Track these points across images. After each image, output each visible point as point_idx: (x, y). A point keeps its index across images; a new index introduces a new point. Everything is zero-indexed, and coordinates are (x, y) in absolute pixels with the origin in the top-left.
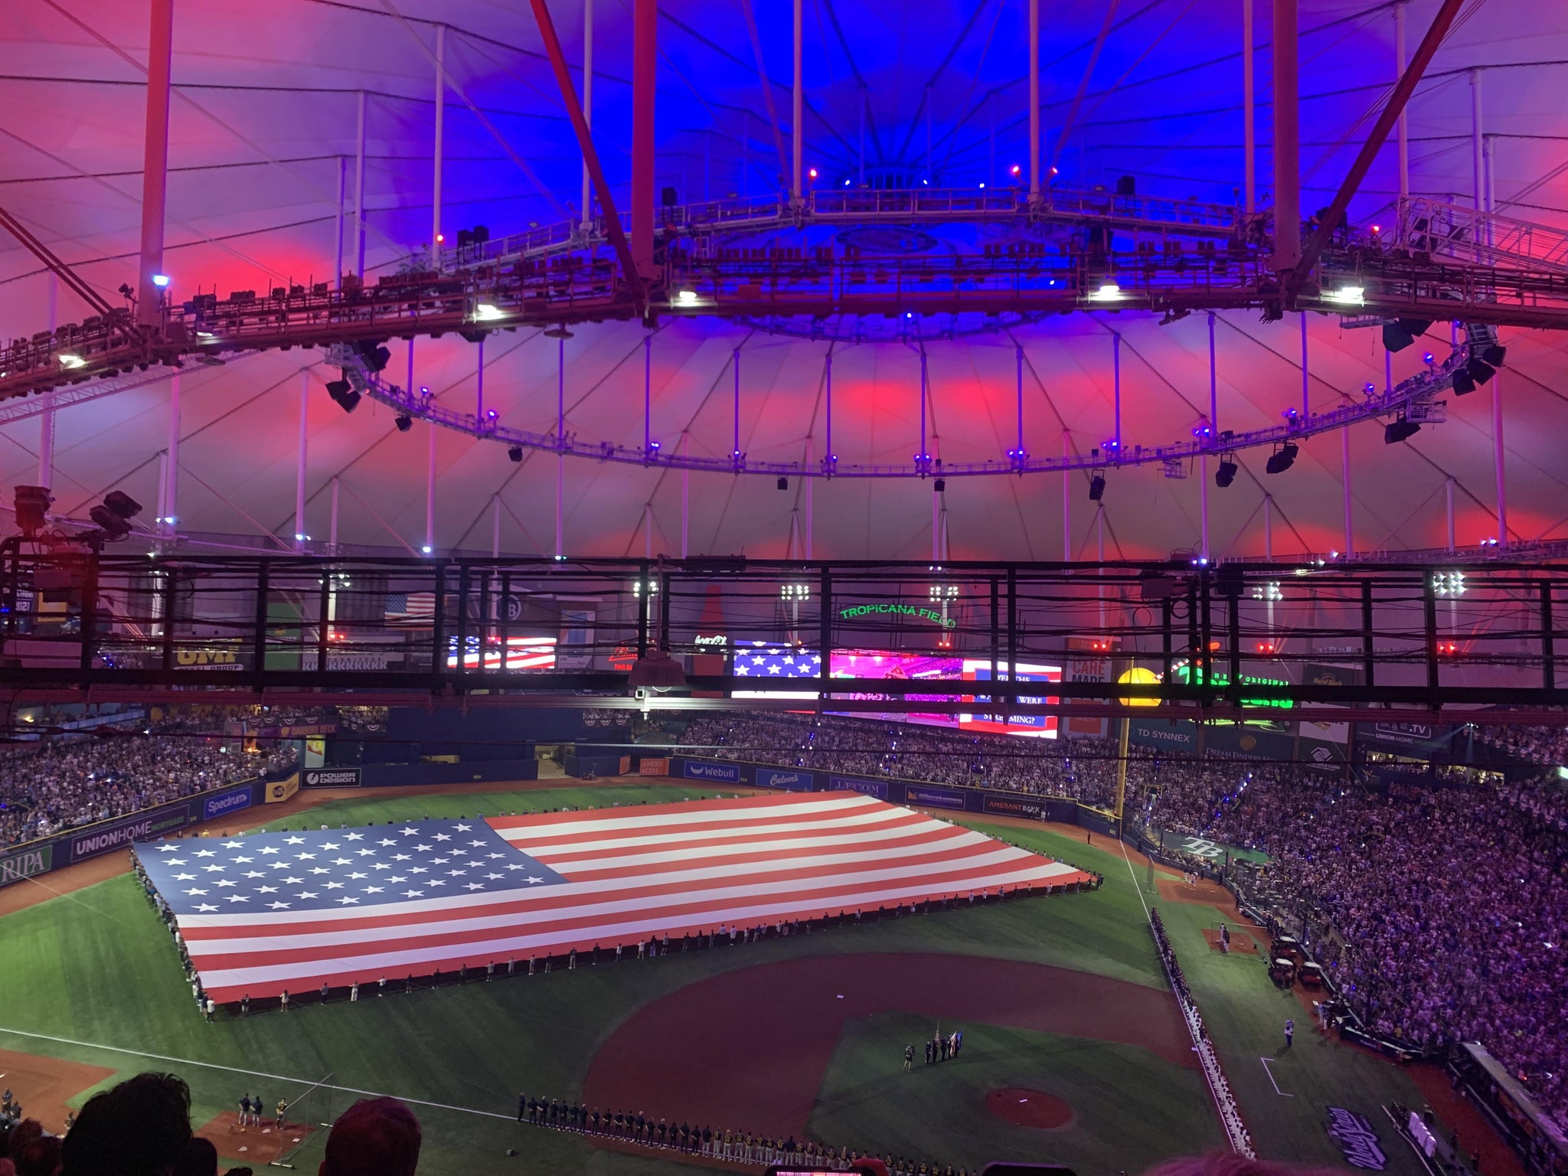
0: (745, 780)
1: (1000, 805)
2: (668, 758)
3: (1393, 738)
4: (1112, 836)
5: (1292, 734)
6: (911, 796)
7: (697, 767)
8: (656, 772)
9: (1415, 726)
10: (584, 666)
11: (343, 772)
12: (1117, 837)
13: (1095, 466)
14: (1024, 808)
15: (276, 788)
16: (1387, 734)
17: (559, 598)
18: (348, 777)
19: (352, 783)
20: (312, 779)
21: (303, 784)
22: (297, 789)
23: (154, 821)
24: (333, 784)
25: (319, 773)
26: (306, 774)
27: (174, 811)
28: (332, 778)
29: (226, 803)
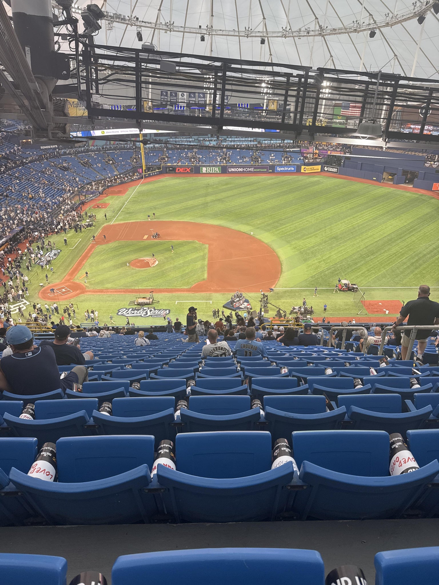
18: (335, 170)
19: (336, 172)
20: (326, 169)
21: (322, 170)
22: (319, 170)
23: (255, 168)
24: (331, 172)
25: (328, 167)
26: (325, 167)
27: (263, 167)
28: (331, 169)
29: (284, 169)
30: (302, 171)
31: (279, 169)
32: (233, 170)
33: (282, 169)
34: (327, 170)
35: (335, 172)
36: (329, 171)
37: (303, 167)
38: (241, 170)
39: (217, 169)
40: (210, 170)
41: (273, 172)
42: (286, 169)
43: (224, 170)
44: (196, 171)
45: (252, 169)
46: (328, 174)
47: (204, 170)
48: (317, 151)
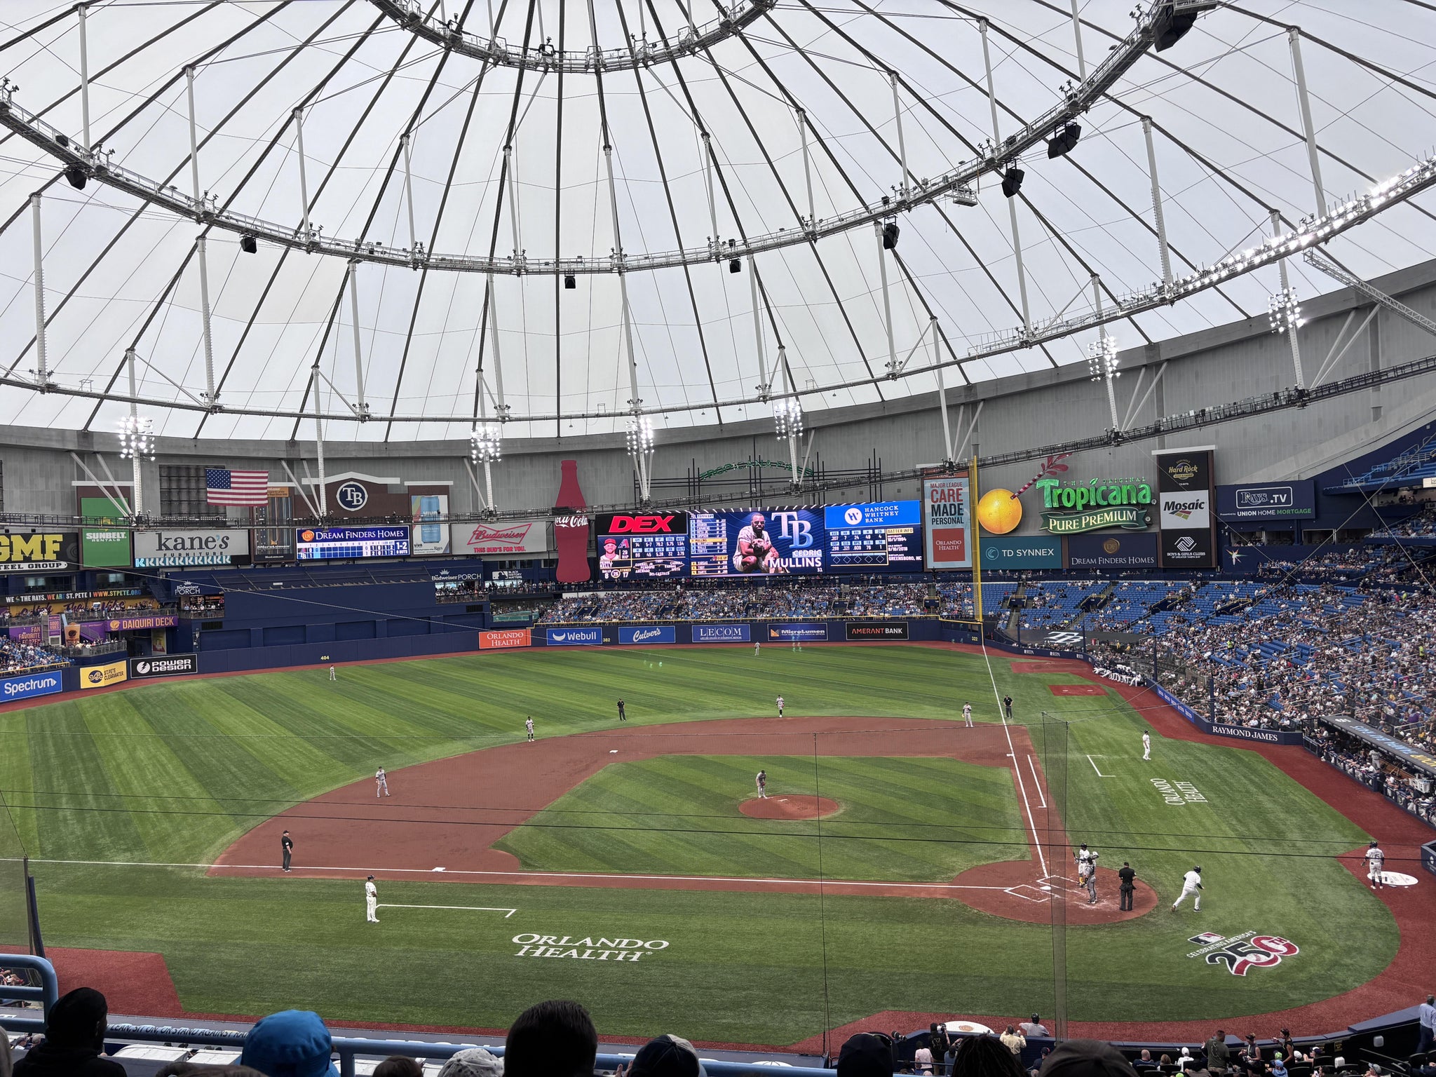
0: (606, 640)
1: (863, 631)
2: (529, 629)
3: (1254, 513)
4: (974, 643)
5: (1154, 530)
6: (773, 634)
7: (557, 635)
9: (1276, 496)
10: (441, 552)
11: (177, 659)
12: (979, 643)
13: (885, 214)
14: (887, 630)
15: (93, 673)
16: (1248, 510)
17: (407, 483)
18: (181, 664)
19: (188, 670)
20: (143, 668)
21: (133, 673)
22: (124, 678)
24: (167, 672)
25: (150, 662)
26: (136, 663)
28: (164, 666)
29: (28, 686)
30: (85, 683)
31: (11, 689)
33: (21, 687)
34: (150, 673)
35: (183, 671)
36: (160, 672)
37: (85, 672)
42: (33, 684)
46: (159, 681)
48: (77, 627)
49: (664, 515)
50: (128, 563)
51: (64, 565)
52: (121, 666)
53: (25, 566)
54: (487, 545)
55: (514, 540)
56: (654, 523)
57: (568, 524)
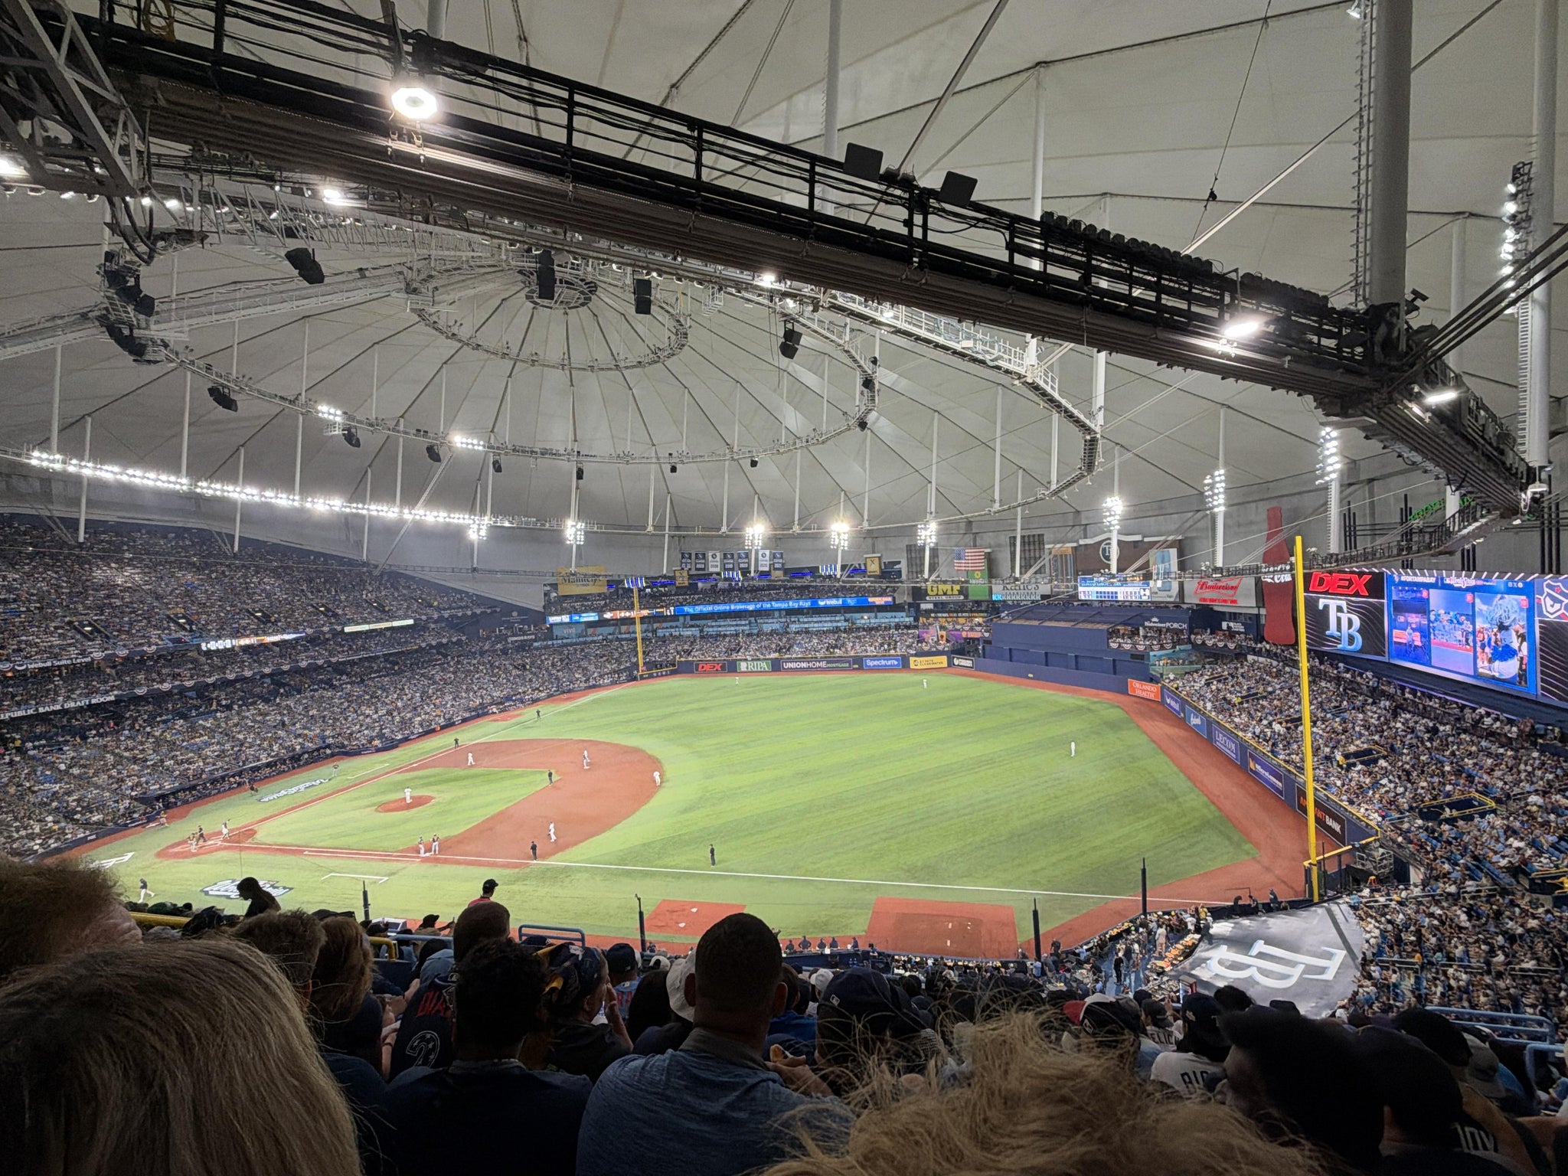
8: (1152, 696)
10: (1172, 600)
17: (1146, 540)
18: (969, 663)
19: (972, 667)
20: (956, 662)
21: (950, 664)
22: (945, 665)
23: (828, 662)
25: (957, 658)
26: (953, 658)
27: (840, 659)
28: (964, 663)
29: (880, 663)
30: (912, 666)
31: (870, 663)
32: (790, 665)
33: (876, 663)
34: (957, 664)
35: (970, 667)
36: (961, 666)
37: (912, 659)
38: (804, 665)
39: (764, 665)
40: (752, 666)
41: (861, 668)
42: (883, 662)
43: (776, 667)
44: (731, 668)
45: (823, 664)
46: (959, 670)
47: (743, 666)
48: (944, 633)
49: (1361, 574)
50: (987, 598)
51: (962, 597)
52: (944, 659)
53: (944, 598)
54: (1209, 594)
55: (1231, 592)
56: (1351, 583)
57: (1273, 579)
